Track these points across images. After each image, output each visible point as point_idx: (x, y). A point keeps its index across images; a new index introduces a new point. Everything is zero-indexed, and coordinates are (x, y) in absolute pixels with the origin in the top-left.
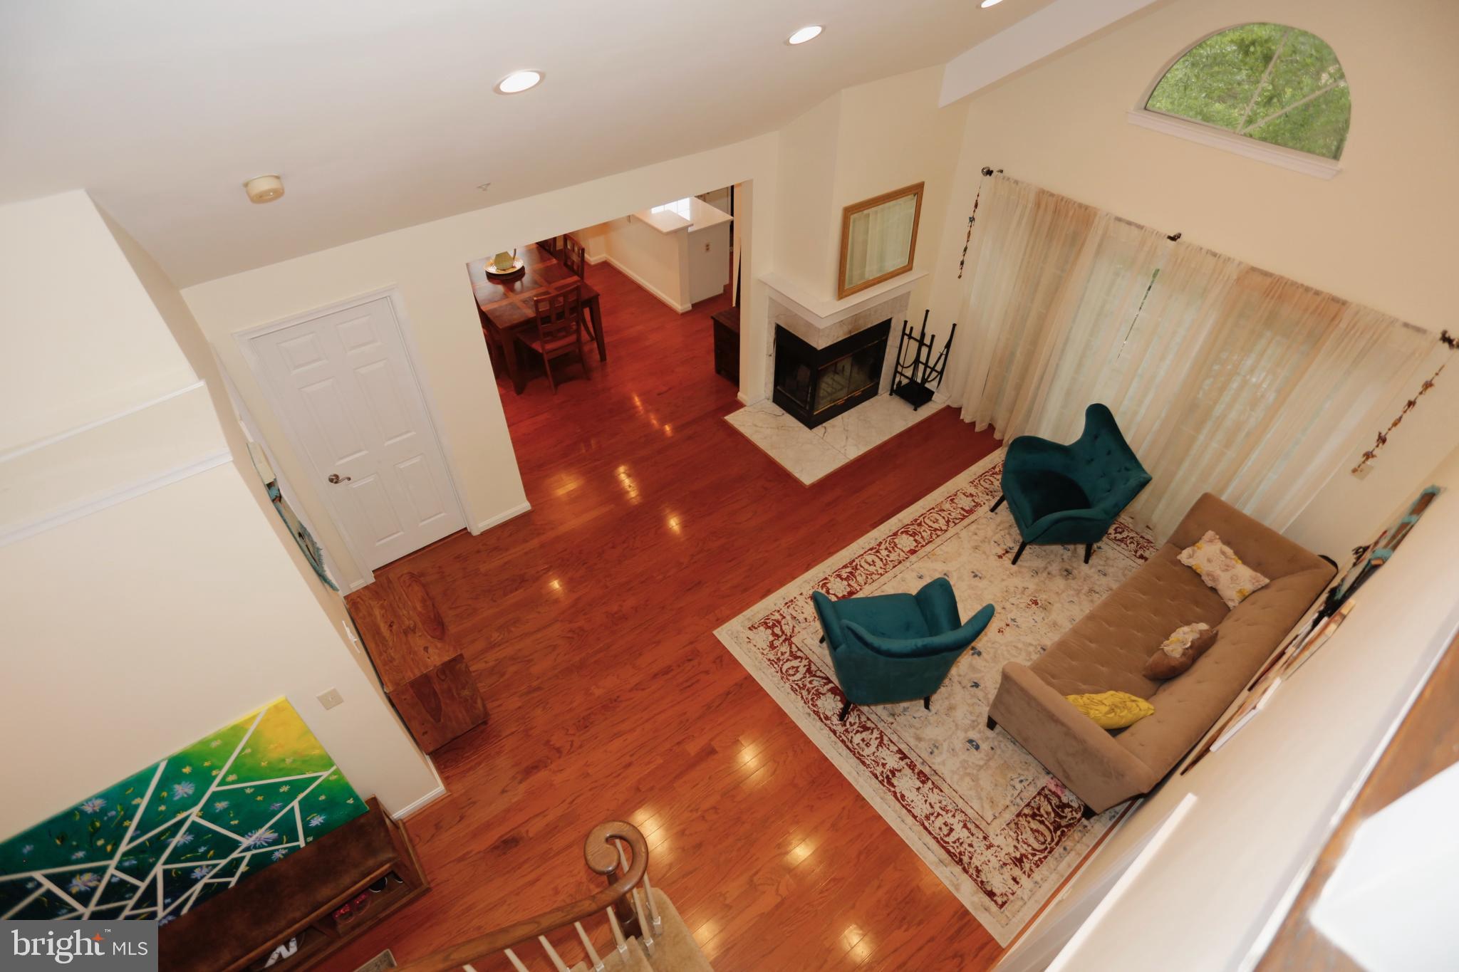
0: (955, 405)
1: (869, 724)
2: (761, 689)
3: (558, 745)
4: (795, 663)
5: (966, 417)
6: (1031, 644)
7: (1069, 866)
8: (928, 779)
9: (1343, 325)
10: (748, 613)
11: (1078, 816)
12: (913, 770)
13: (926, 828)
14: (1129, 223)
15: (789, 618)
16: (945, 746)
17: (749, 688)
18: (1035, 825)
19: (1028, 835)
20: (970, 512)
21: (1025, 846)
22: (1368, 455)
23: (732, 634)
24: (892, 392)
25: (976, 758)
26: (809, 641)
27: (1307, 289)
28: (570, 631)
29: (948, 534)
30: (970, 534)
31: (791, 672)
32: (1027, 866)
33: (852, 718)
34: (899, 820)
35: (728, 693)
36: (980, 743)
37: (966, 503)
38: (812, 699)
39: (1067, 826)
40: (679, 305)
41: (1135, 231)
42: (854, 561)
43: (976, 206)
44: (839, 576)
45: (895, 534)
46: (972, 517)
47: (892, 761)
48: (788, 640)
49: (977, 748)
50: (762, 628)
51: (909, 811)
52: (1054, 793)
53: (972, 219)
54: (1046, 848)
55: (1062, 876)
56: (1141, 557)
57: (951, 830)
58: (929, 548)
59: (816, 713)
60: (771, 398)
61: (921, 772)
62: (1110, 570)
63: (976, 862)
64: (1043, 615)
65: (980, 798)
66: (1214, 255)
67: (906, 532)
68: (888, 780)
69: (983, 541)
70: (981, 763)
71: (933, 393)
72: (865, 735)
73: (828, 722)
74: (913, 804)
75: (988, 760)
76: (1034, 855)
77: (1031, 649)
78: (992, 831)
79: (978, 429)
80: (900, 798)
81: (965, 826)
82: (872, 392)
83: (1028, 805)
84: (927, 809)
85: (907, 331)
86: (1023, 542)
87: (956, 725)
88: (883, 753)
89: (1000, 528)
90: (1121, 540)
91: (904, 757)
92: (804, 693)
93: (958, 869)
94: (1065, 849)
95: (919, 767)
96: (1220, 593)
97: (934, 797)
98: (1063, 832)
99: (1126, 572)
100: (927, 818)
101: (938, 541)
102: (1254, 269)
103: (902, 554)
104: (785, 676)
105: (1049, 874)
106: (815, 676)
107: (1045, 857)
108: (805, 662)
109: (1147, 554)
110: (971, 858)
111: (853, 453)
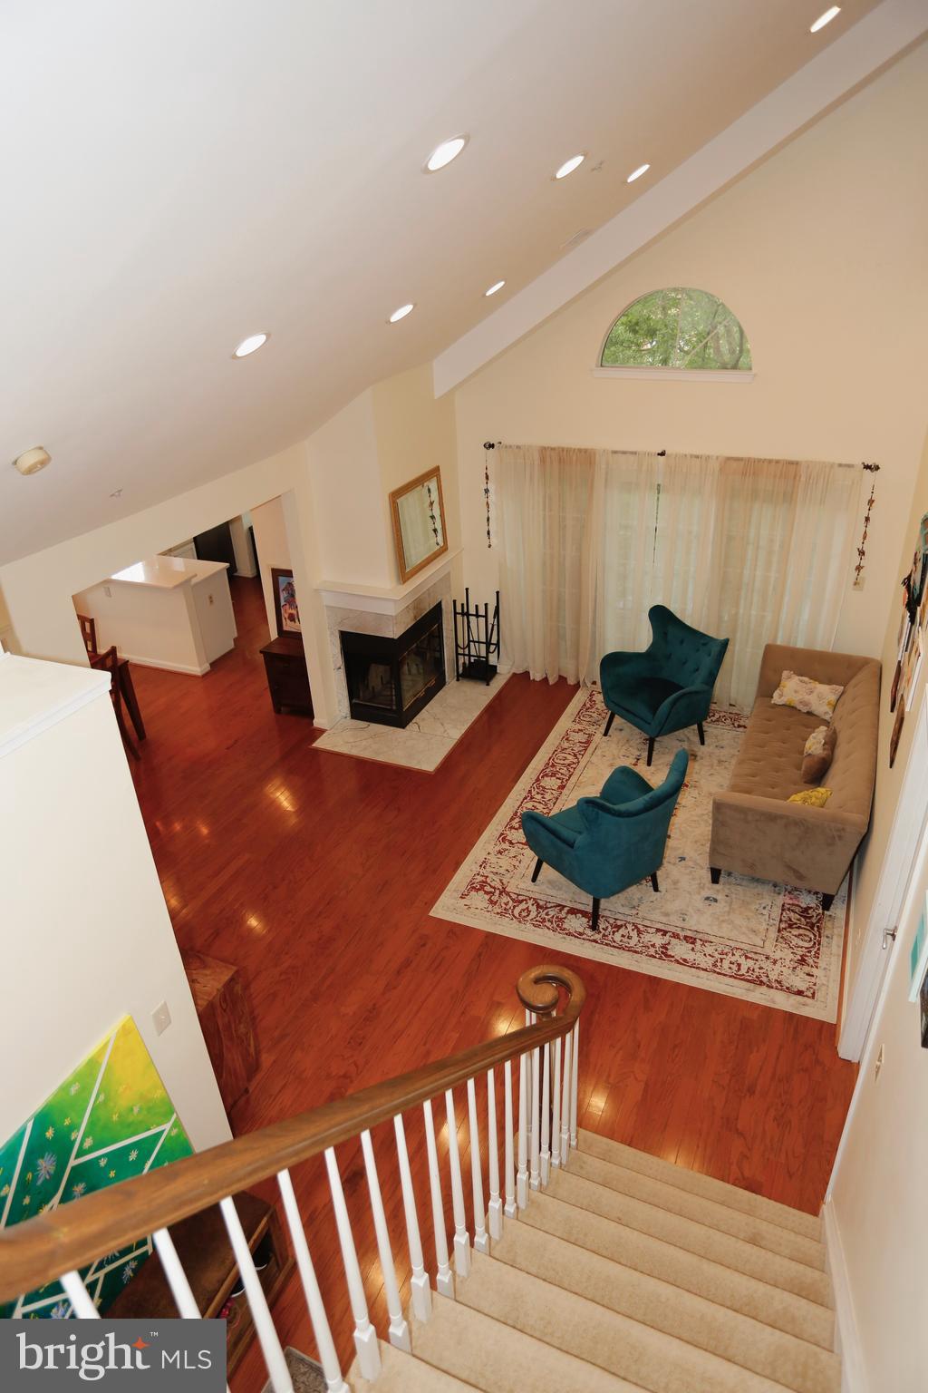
0: (520, 671)
1: (619, 923)
2: (507, 939)
3: (341, 1073)
4: (523, 906)
5: (536, 676)
6: (703, 815)
7: (839, 946)
8: (695, 939)
9: (803, 479)
10: (451, 886)
11: (821, 911)
12: (679, 938)
13: (719, 973)
14: (624, 453)
15: (491, 875)
16: (690, 909)
17: (494, 945)
18: (796, 932)
19: (795, 941)
20: (588, 742)
21: (799, 949)
22: (859, 569)
23: (448, 908)
24: (459, 677)
25: (721, 907)
26: (522, 885)
27: (770, 461)
28: (281, 975)
29: (582, 764)
30: (600, 757)
31: (524, 914)
32: (810, 961)
33: (602, 925)
34: (694, 978)
35: (480, 955)
36: (715, 896)
37: (581, 737)
38: (558, 926)
39: (818, 922)
40: (196, 667)
41: (632, 458)
42: (516, 812)
43: (487, 478)
44: (512, 828)
45: (538, 780)
46: (593, 746)
47: (659, 940)
48: (503, 891)
49: (716, 900)
50: (473, 893)
51: (698, 968)
52: (793, 905)
53: (487, 491)
54: (815, 943)
55: (839, 956)
56: (739, 726)
57: (739, 965)
58: (573, 779)
59: (569, 934)
60: (349, 715)
61: (686, 937)
62: (724, 743)
63: (773, 976)
64: (697, 791)
65: (744, 933)
66: (697, 457)
67: (547, 775)
68: (664, 954)
69: (614, 759)
70: (727, 909)
71: (496, 667)
72: (622, 931)
73: (584, 936)
74: (697, 962)
75: (730, 906)
76: (810, 952)
77: (705, 817)
78: (769, 949)
79: (551, 682)
80: (684, 962)
81: (747, 957)
82: (441, 684)
83: (781, 921)
84: (710, 961)
85: (459, 610)
86: (650, 739)
87: (689, 893)
88: (646, 938)
89: (621, 744)
90: (718, 720)
91: (665, 933)
92: (548, 924)
93: (764, 988)
94: (827, 937)
95: (682, 934)
96: (815, 713)
97: (709, 949)
98: (818, 927)
99: (736, 740)
100: (715, 965)
101: (577, 772)
102: (729, 459)
103: (554, 792)
104: (521, 919)
105: (831, 950)
106: (547, 908)
107: (819, 949)
108: (530, 902)
109: (742, 723)
110: (768, 977)
111: (456, 733)
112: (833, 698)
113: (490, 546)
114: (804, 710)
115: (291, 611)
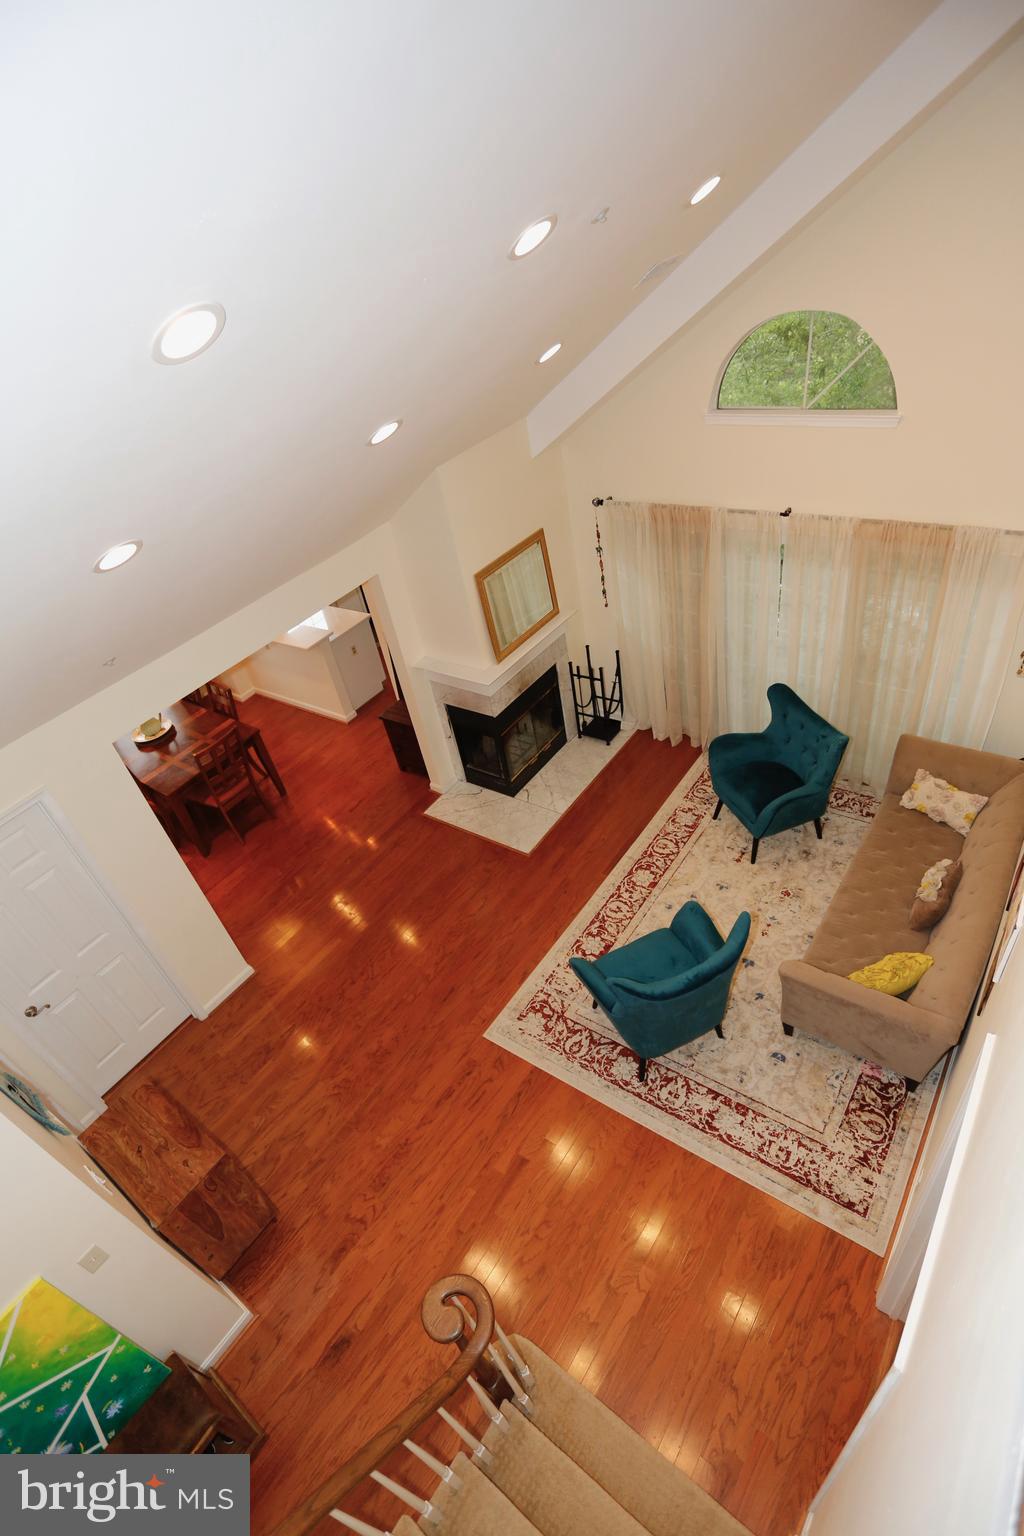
0: (644, 728)
1: (671, 1075)
2: (551, 1078)
3: (359, 1217)
4: (576, 1038)
5: (659, 735)
6: (797, 936)
7: (914, 1146)
8: (748, 1109)
9: (959, 548)
10: (512, 1003)
11: (903, 1091)
12: (730, 1105)
13: (763, 1161)
14: (742, 512)
15: (554, 994)
16: (752, 1068)
17: (538, 1081)
18: (866, 1117)
19: (864, 1130)
20: (695, 826)
21: (865, 1142)
23: (503, 1030)
24: (580, 735)
25: (786, 1070)
26: (582, 1011)
27: (916, 526)
28: (334, 1088)
29: (682, 855)
30: (702, 848)
31: (575, 1049)
32: (873, 1162)
33: (652, 1075)
34: (734, 1162)
35: (519, 1094)
36: (784, 1053)
37: (688, 819)
38: (606, 1069)
39: (896, 1106)
40: (343, 714)
41: (750, 519)
42: (599, 914)
43: (599, 536)
44: (590, 934)
45: (630, 873)
46: (699, 831)
47: (707, 1104)
48: (561, 1017)
49: (783, 1059)
50: (531, 1014)
51: (741, 1150)
52: (872, 1077)
53: (599, 549)
54: (885, 1137)
55: (910, 1159)
56: (868, 814)
57: (789, 1154)
58: (667, 875)
59: (615, 1082)
60: (464, 778)
61: (738, 1105)
62: (845, 838)
63: (824, 1177)
64: (798, 903)
65: (805, 1110)
66: (827, 518)
67: (641, 867)
68: (708, 1125)
69: (717, 851)
70: (793, 1073)
71: (619, 722)
72: (671, 1087)
73: (629, 1087)
74: (742, 1142)
75: (798, 1068)
76: (876, 1148)
77: (800, 940)
78: (828, 1138)
79: (674, 744)
80: (727, 1140)
81: (800, 1144)
82: (561, 741)
83: (852, 1099)
84: (758, 1142)
85: (575, 672)
86: (755, 839)
87: (756, 1044)
88: (695, 1099)
89: (728, 832)
90: (844, 805)
91: (716, 1095)
92: (596, 1066)
93: (809, 1192)
94: (903, 1130)
95: (735, 1100)
96: (950, 825)
97: (759, 1127)
98: (895, 1113)
99: (860, 834)
100: (761, 1149)
101: (674, 866)
102: (864, 521)
103: (643, 890)
104: (570, 1055)
105: (897, 1161)
106: (600, 1044)
107: (888, 1146)
108: (585, 1034)
109: (872, 811)
110: (818, 1175)
111: (563, 806)
112: (973, 810)
113: (606, 605)
114: (938, 819)
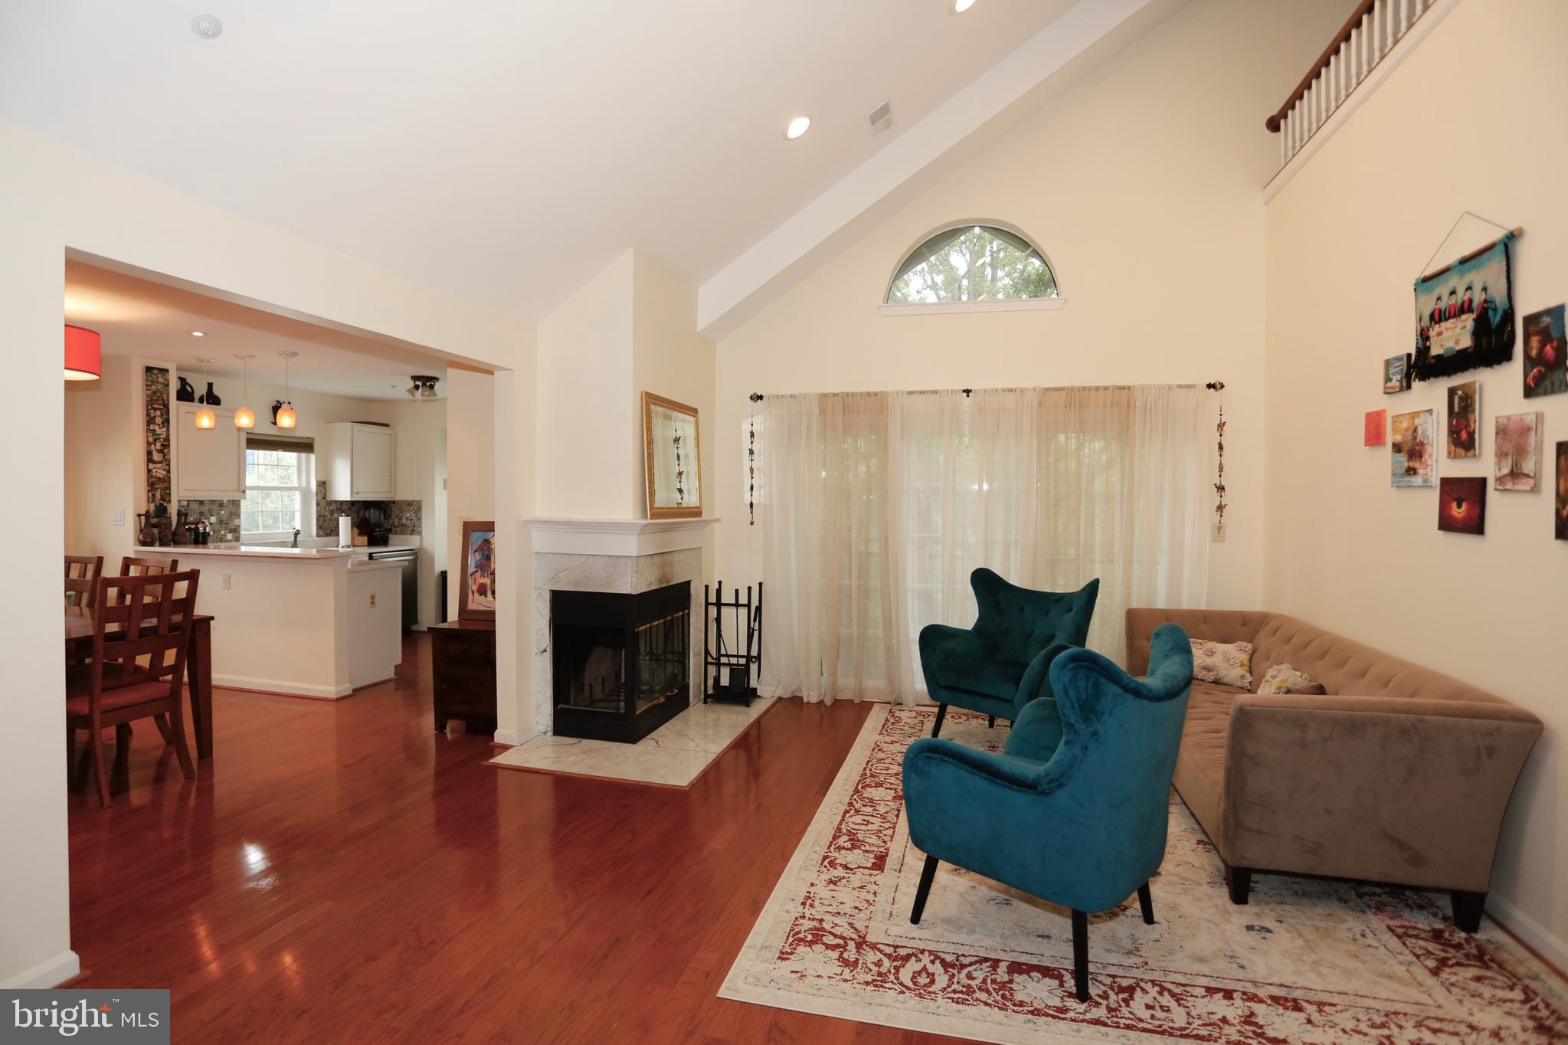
0: (789, 691)
1: (1125, 983)
4: (913, 965)
5: (810, 696)
8: (1294, 1000)
9: (1139, 404)
10: (754, 941)
12: (1262, 1002)
14: (922, 392)
15: (827, 917)
18: (1464, 973)
22: (1220, 508)
23: (756, 979)
24: (707, 699)
25: (1288, 940)
26: (894, 931)
27: (1097, 389)
31: (922, 980)
33: (1096, 989)
36: (1259, 923)
37: (900, 746)
38: (1003, 997)
39: (1482, 953)
41: (932, 396)
42: (839, 828)
43: (753, 437)
44: (839, 848)
45: (856, 791)
47: (1227, 1009)
48: (861, 943)
49: (1268, 930)
50: (802, 949)
52: (1407, 928)
53: (751, 452)
59: (1038, 1011)
60: (550, 728)
61: (1274, 1000)
65: (1375, 982)
66: (1011, 390)
67: (869, 785)
70: (1300, 942)
71: (756, 689)
72: (1140, 998)
73: (1071, 1013)
75: (1299, 935)
79: (828, 703)
82: (682, 704)
83: (1418, 956)
87: (1214, 923)
88: (1198, 1006)
91: (1228, 993)
92: (981, 995)
95: (1262, 993)
96: (1226, 680)
102: (1048, 389)
103: (889, 803)
104: (920, 989)
106: (963, 966)
108: (925, 958)
112: (1245, 657)
113: (752, 523)
114: (1210, 676)
115: (482, 580)
